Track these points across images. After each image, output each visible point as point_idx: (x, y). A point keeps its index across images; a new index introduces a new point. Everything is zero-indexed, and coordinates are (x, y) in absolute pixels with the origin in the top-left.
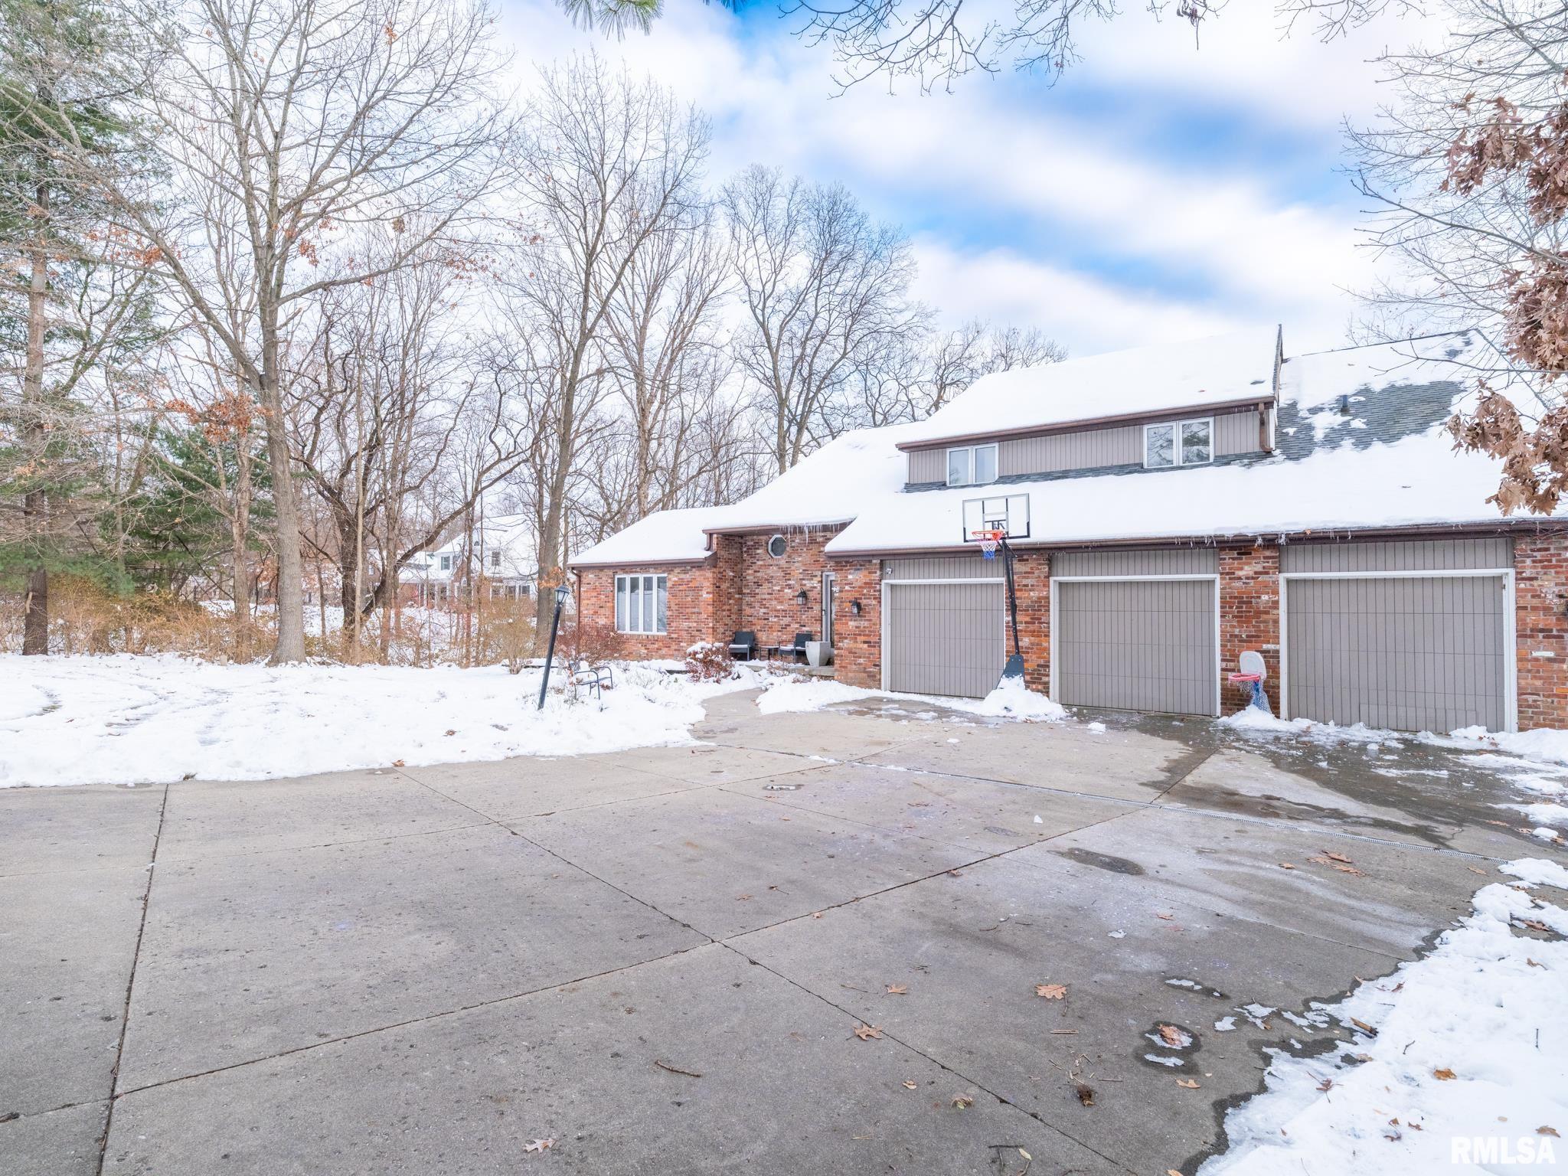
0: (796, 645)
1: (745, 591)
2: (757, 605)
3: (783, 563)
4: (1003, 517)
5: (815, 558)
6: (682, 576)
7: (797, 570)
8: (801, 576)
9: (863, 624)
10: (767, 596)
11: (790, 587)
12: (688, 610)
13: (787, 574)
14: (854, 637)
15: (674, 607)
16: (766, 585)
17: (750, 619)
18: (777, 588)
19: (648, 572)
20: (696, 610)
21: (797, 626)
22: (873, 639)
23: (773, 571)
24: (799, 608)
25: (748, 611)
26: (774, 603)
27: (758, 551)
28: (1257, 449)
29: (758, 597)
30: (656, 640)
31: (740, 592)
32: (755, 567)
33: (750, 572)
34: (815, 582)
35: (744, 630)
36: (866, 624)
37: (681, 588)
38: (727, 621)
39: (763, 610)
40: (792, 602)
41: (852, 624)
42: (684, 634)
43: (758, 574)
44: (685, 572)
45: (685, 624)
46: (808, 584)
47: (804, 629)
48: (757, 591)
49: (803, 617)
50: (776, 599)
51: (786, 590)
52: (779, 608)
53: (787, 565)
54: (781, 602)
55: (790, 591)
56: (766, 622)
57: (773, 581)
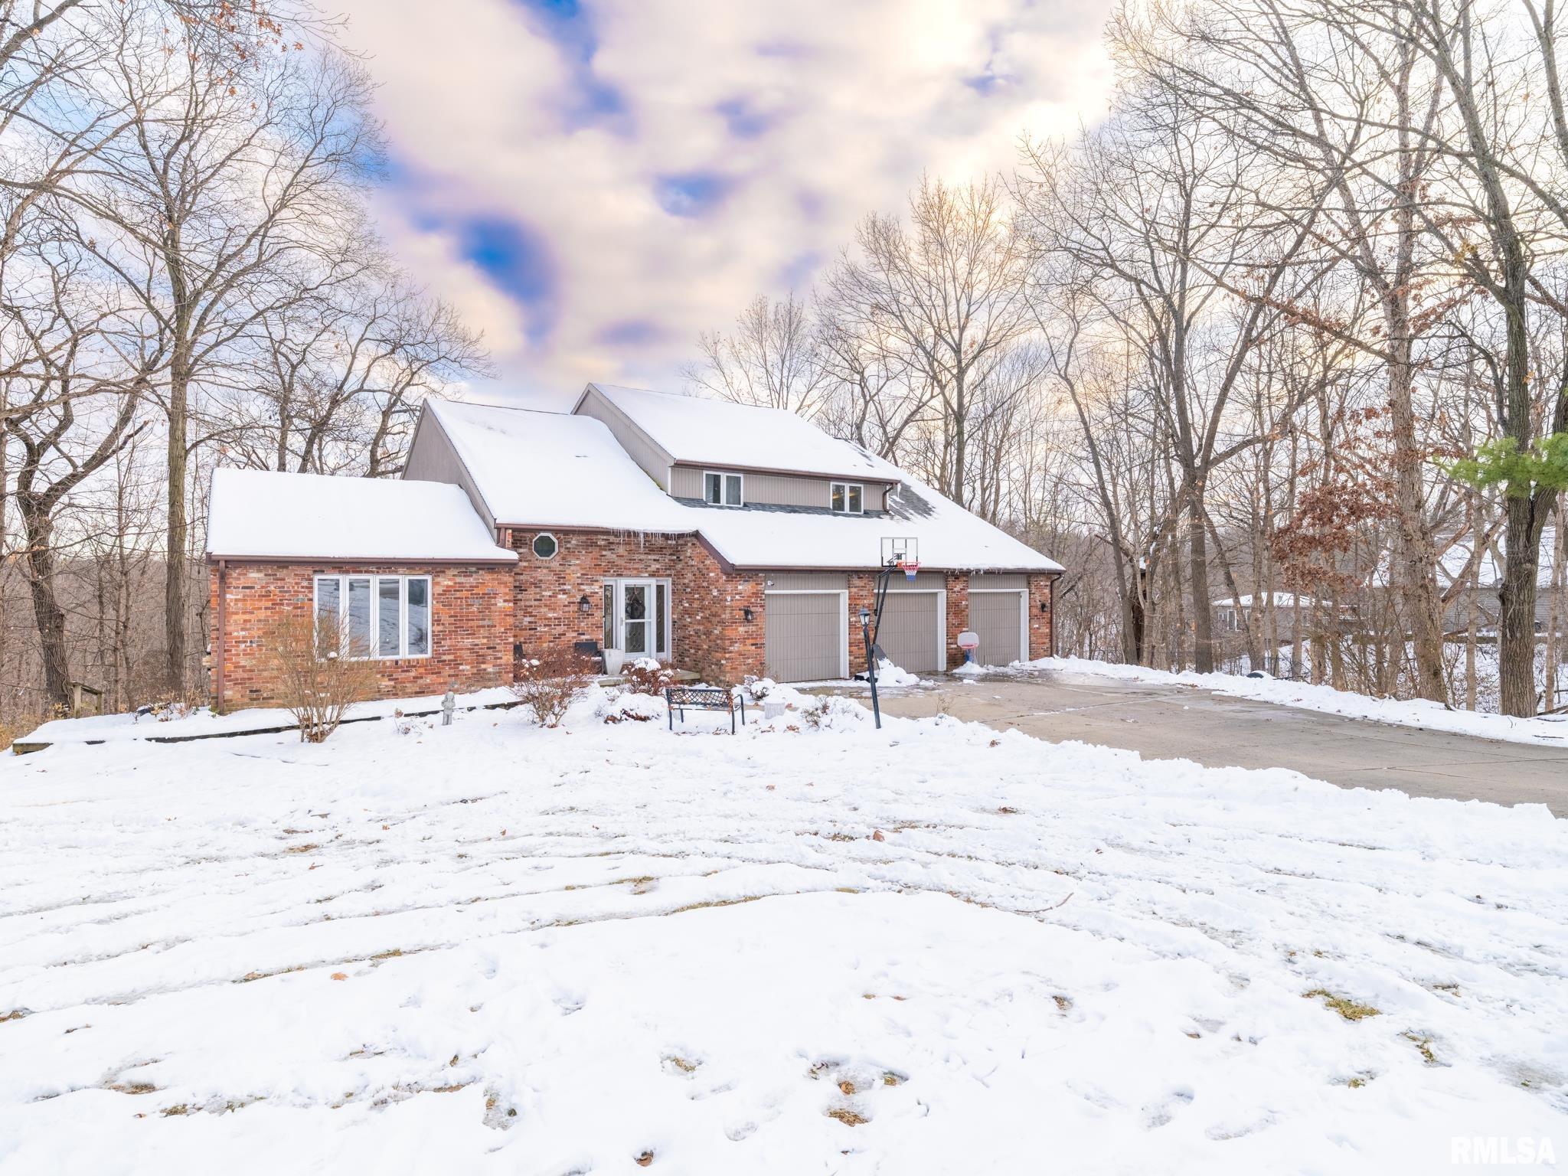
3: (555, 565)
4: (903, 552)
5: (595, 562)
6: (461, 579)
7: (574, 573)
8: (580, 581)
9: (752, 628)
10: (533, 603)
11: (564, 592)
12: (471, 623)
13: (561, 579)
14: (743, 641)
15: (445, 619)
16: (532, 590)
18: (547, 593)
19: (396, 572)
20: (486, 623)
21: (575, 634)
22: (758, 641)
23: (541, 574)
26: (544, 610)
28: (881, 509)
30: (410, 665)
34: (596, 588)
36: (754, 628)
37: (458, 594)
39: (528, 619)
40: (566, 609)
41: (741, 629)
42: (466, 654)
43: (521, 577)
44: (466, 574)
45: (468, 642)
46: (588, 589)
47: (583, 637)
49: (582, 624)
50: (546, 606)
51: (560, 596)
52: (550, 615)
53: (561, 568)
54: (554, 610)
55: (565, 596)
56: (532, 632)
57: (543, 586)
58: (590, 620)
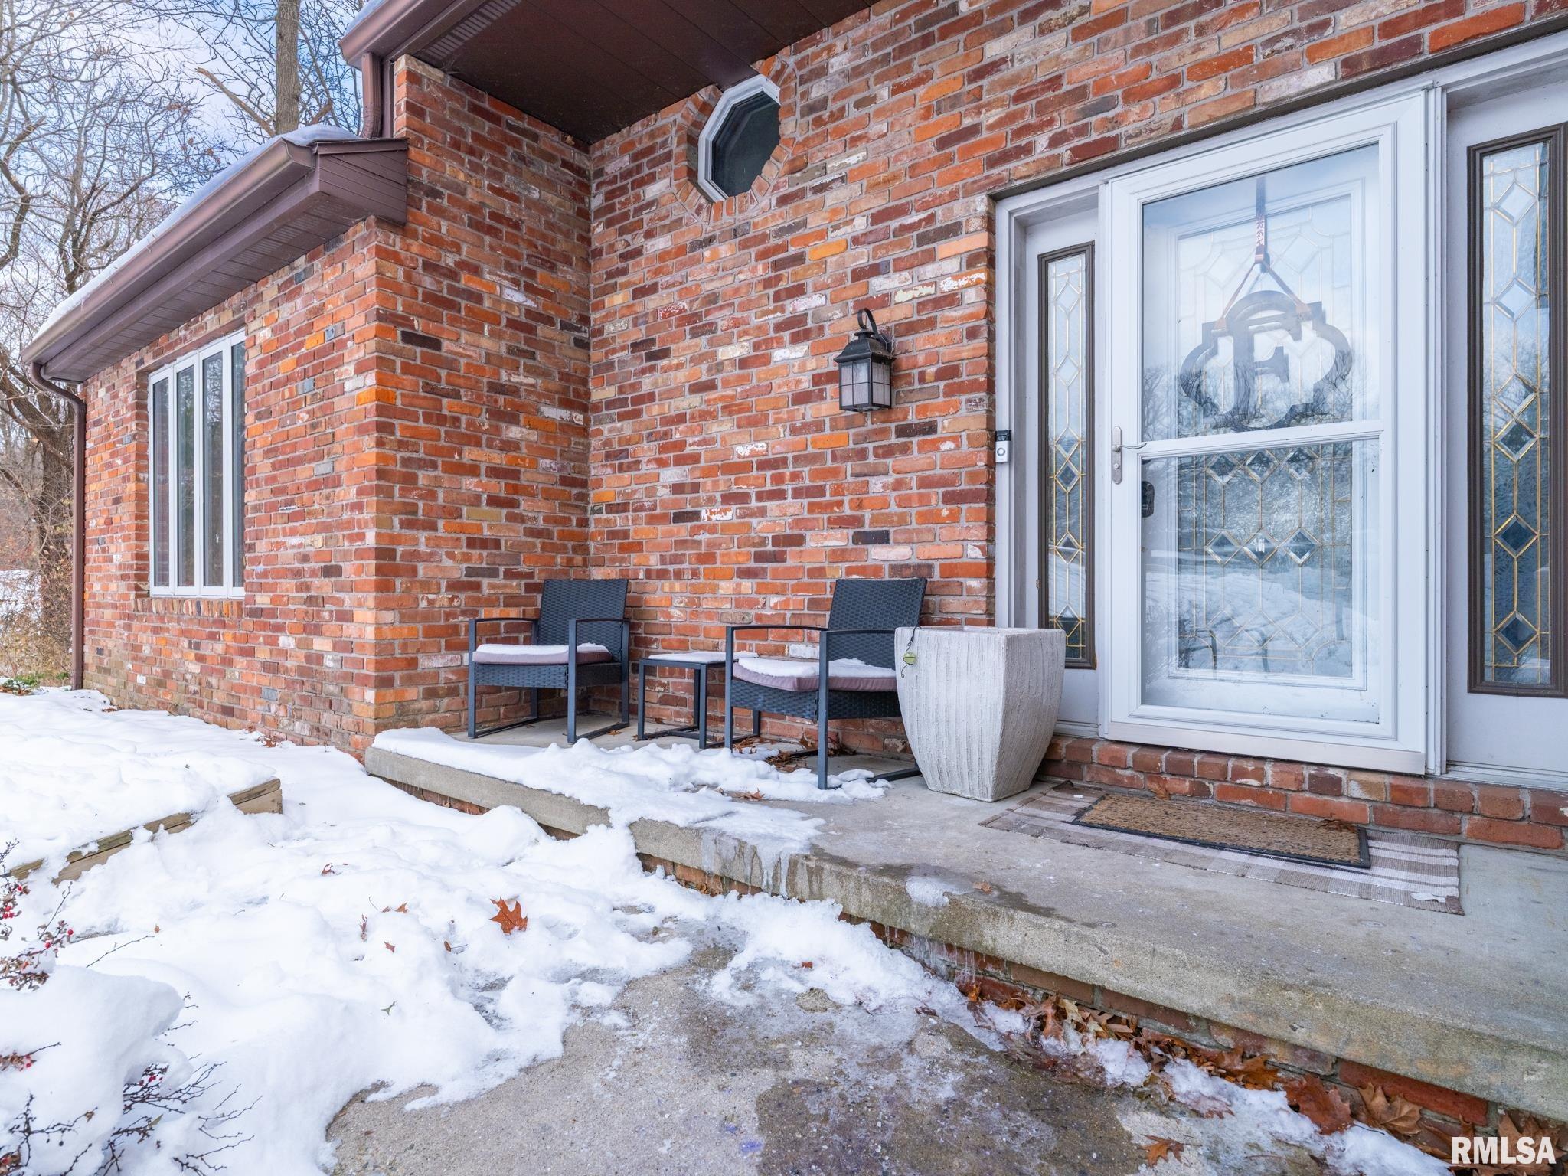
0: (832, 651)
1: (602, 393)
2: (647, 450)
5: (945, 122)
7: (841, 225)
8: (863, 256)
10: (691, 402)
11: (798, 329)
12: (300, 473)
13: (786, 268)
16: (685, 348)
17: (619, 521)
18: (737, 350)
20: (324, 468)
21: (839, 539)
23: (717, 271)
24: (848, 439)
25: (609, 483)
26: (724, 427)
27: (652, 191)
29: (653, 411)
31: (575, 397)
32: (638, 274)
33: (619, 299)
34: (943, 272)
35: (597, 574)
38: (491, 523)
39: (672, 475)
40: (809, 412)
43: (652, 302)
46: (901, 292)
47: (880, 554)
48: (647, 384)
49: (876, 485)
50: (728, 409)
51: (779, 355)
52: (743, 451)
53: (787, 216)
54: (755, 423)
55: (799, 351)
56: (684, 529)
57: (721, 319)
58: (918, 458)
